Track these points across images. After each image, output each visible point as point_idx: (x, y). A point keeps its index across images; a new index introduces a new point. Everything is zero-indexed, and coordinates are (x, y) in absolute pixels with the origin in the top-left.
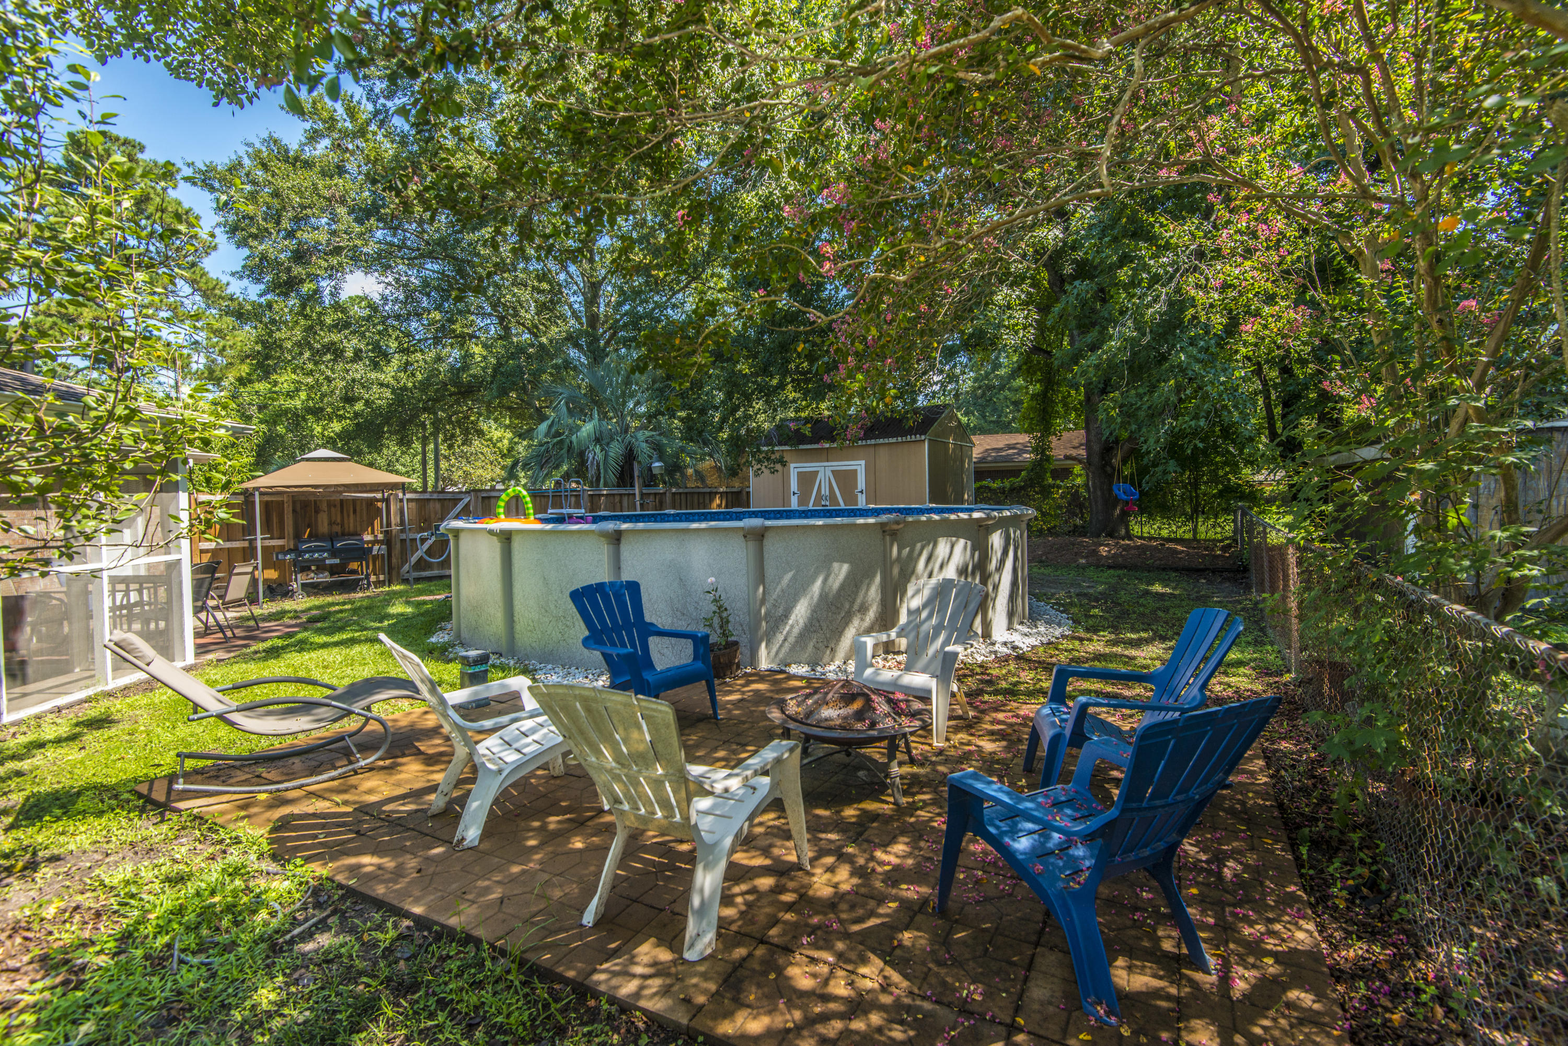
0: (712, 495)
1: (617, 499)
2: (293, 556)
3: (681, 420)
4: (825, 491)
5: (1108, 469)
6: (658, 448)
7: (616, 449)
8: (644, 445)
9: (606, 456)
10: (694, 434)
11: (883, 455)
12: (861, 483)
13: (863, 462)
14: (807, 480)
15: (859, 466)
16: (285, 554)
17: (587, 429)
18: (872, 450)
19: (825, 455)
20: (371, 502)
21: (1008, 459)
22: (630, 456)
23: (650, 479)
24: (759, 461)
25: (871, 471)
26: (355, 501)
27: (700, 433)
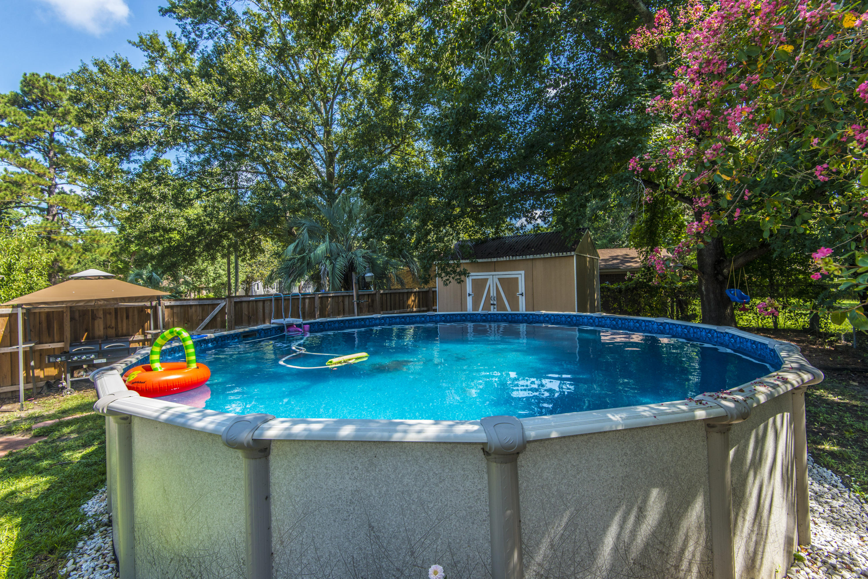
0: (409, 294)
1: (341, 299)
2: (64, 358)
3: (387, 241)
4: (493, 293)
5: (720, 277)
6: (371, 262)
7: (341, 263)
8: (361, 259)
9: (334, 268)
10: (396, 252)
11: (539, 268)
12: (522, 287)
13: (523, 272)
14: (479, 285)
15: (520, 275)
16: (56, 357)
17: (322, 248)
18: (530, 263)
19: (494, 267)
20: (142, 309)
21: (614, 267)
22: (351, 267)
23: (364, 285)
24: (447, 274)
25: (529, 279)
26: (127, 309)
27: (401, 251)
